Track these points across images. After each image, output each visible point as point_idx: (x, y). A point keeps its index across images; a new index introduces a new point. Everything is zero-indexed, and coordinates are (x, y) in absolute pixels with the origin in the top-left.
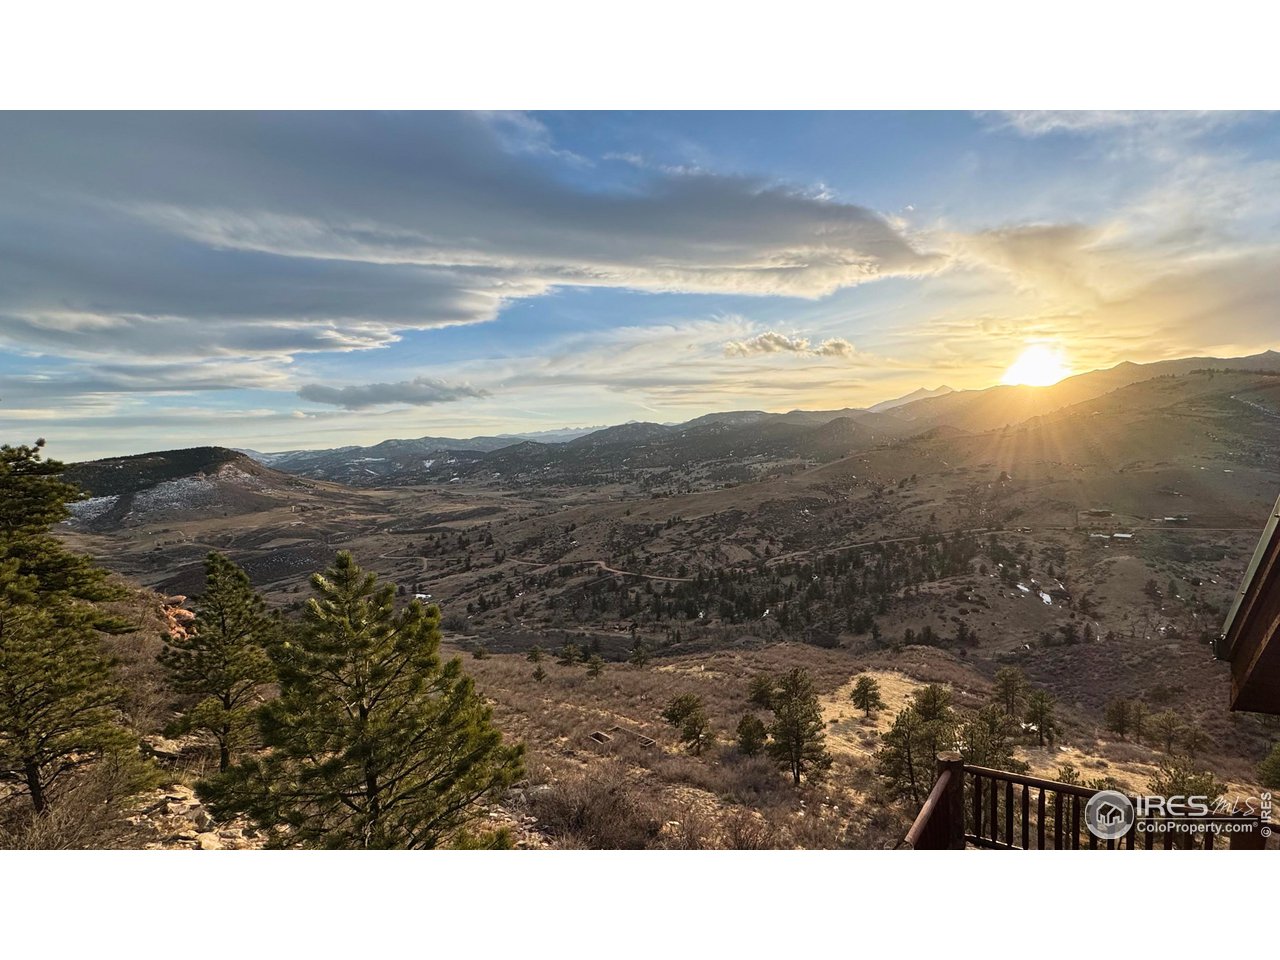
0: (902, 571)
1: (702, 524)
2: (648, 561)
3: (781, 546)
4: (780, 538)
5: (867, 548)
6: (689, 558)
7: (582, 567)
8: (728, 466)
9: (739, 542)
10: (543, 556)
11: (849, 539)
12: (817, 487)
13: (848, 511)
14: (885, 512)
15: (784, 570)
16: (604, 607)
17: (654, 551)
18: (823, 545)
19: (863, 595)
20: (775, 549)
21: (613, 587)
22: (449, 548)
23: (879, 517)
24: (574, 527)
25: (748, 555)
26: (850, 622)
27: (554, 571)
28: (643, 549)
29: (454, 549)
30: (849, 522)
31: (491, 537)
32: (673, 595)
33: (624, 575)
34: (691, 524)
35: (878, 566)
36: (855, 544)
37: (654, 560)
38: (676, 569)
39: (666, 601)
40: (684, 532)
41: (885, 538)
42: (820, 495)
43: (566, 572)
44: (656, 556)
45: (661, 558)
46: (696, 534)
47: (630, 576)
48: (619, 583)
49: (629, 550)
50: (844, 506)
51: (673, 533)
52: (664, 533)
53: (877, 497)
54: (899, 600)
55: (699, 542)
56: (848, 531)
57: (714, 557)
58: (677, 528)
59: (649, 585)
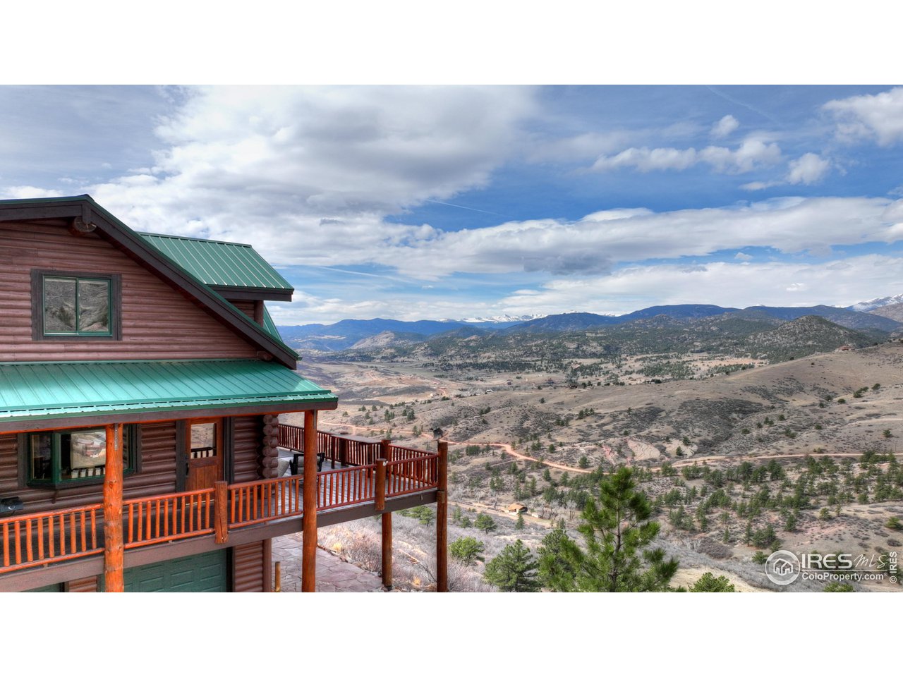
0: (827, 489)
1: (614, 417)
2: (552, 449)
3: (695, 448)
4: (697, 440)
5: (795, 460)
6: (594, 450)
7: (488, 449)
8: (665, 362)
9: (651, 439)
10: (455, 434)
11: (775, 448)
12: (752, 390)
13: (782, 418)
14: (828, 423)
15: (692, 474)
16: (499, 488)
17: (559, 439)
18: (743, 450)
19: (773, 507)
20: (688, 451)
21: (514, 470)
22: (376, 419)
23: (819, 428)
24: (488, 410)
25: (656, 453)
26: (749, 535)
27: (462, 449)
28: (549, 437)
29: (381, 421)
30: (781, 430)
31: (413, 413)
32: (570, 485)
33: (526, 461)
34: (602, 417)
35: (801, 480)
36: (782, 453)
37: (559, 449)
38: (578, 460)
39: (560, 489)
40: (594, 425)
41: (821, 451)
42: (755, 399)
43: (474, 451)
44: (561, 445)
45: (566, 448)
46: (605, 428)
47: (531, 462)
48: (520, 467)
49: (535, 437)
50: (779, 412)
51: (582, 424)
52: (574, 424)
53: (822, 405)
54: (814, 519)
55: (607, 435)
56: (776, 440)
57: (619, 452)
58: (588, 419)
59: (547, 473)
